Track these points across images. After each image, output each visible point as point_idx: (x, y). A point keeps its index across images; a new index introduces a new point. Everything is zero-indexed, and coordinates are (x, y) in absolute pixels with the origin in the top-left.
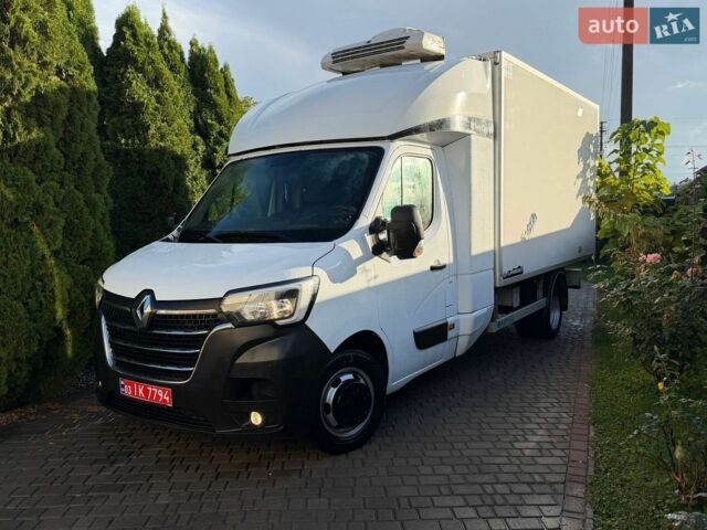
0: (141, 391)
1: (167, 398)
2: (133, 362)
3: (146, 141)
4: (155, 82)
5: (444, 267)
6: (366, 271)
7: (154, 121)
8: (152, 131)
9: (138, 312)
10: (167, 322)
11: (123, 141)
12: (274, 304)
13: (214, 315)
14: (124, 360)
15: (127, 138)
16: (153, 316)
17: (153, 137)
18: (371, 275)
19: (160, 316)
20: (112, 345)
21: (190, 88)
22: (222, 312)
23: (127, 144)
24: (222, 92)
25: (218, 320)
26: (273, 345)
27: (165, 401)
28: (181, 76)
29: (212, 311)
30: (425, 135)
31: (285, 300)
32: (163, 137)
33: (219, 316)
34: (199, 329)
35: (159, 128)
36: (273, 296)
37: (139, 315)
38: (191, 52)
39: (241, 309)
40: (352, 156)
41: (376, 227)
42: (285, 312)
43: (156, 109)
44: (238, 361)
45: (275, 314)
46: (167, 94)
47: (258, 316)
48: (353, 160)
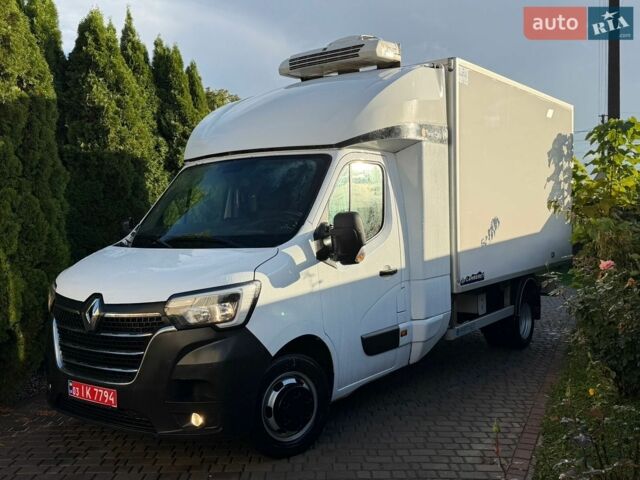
0: (88, 393)
1: (112, 399)
2: (81, 364)
3: (106, 145)
4: (116, 86)
5: (395, 272)
6: (310, 276)
7: (114, 125)
8: (112, 135)
9: (87, 315)
10: (114, 324)
11: (82, 145)
12: (217, 308)
13: (159, 318)
14: (73, 362)
15: (86, 143)
16: (101, 319)
17: (112, 141)
18: (315, 279)
19: (108, 319)
20: (62, 348)
21: (154, 89)
22: (165, 315)
23: (86, 148)
24: (187, 93)
25: (162, 323)
26: (214, 347)
27: (109, 402)
28: (144, 78)
29: (157, 314)
30: (375, 142)
31: (227, 304)
32: (122, 141)
33: (163, 319)
34: (144, 331)
35: (119, 132)
36: (216, 300)
37: (88, 318)
38: (156, 52)
39: (186, 313)
40: (300, 163)
41: (320, 233)
42: (226, 316)
43: (116, 113)
44: (180, 363)
45: (218, 317)
46: (127, 98)
47: (201, 319)
48: (301, 166)
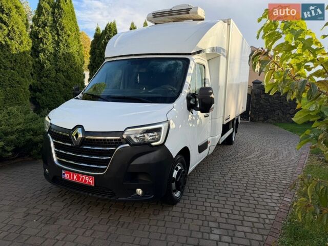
0: (75, 177)
1: (91, 181)
2: (70, 162)
5: (208, 116)
9: (74, 136)
10: (92, 143)
16: (83, 139)
22: (123, 138)
25: (121, 142)
27: (90, 183)
29: (119, 138)
31: (155, 133)
34: (111, 146)
37: (75, 138)
44: (132, 163)
